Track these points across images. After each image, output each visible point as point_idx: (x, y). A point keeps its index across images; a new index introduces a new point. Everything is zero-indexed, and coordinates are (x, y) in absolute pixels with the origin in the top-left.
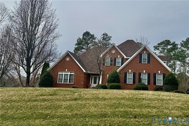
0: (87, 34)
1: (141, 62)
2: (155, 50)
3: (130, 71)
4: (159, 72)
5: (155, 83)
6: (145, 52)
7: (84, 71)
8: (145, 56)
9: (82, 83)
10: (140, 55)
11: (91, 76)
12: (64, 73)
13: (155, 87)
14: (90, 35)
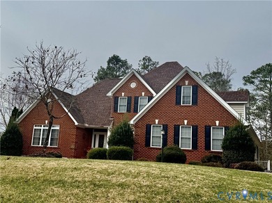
0: (115, 60)
1: (178, 102)
2: (245, 84)
3: (157, 121)
4: (217, 123)
5: (208, 146)
6: (187, 82)
7: (76, 124)
8: (187, 91)
9: (73, 147)
10: (177, 88)
11: (94, 133)
12: (42, 128)
13: (207, 154)
14: (120, 61)
